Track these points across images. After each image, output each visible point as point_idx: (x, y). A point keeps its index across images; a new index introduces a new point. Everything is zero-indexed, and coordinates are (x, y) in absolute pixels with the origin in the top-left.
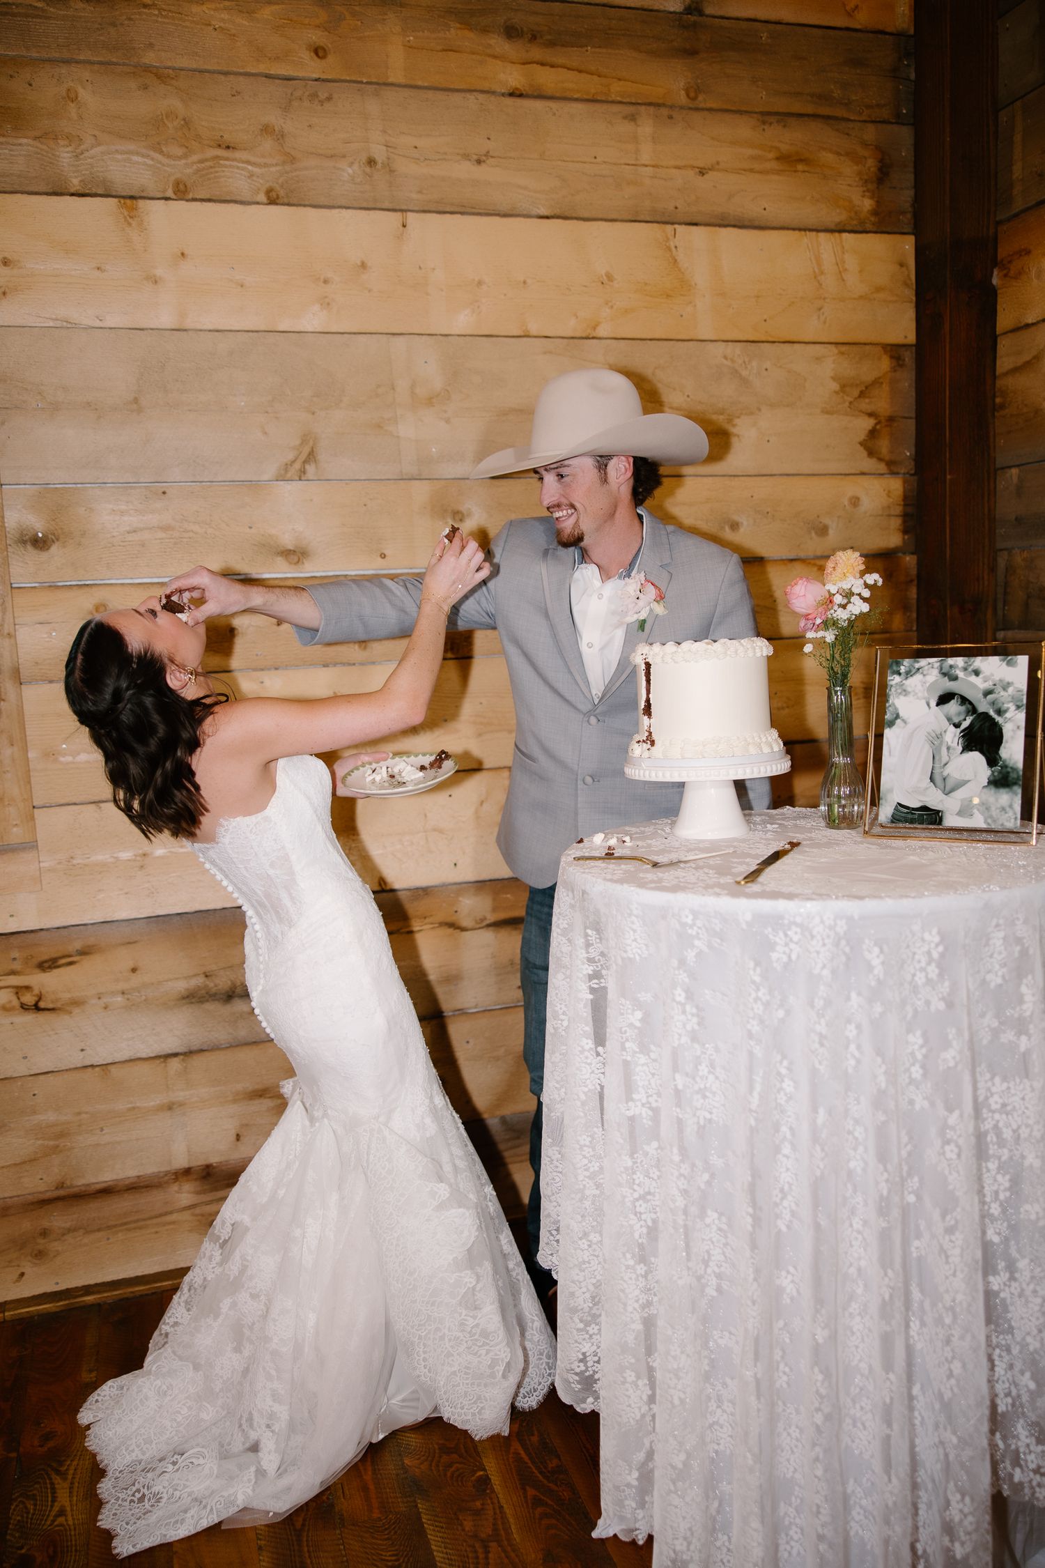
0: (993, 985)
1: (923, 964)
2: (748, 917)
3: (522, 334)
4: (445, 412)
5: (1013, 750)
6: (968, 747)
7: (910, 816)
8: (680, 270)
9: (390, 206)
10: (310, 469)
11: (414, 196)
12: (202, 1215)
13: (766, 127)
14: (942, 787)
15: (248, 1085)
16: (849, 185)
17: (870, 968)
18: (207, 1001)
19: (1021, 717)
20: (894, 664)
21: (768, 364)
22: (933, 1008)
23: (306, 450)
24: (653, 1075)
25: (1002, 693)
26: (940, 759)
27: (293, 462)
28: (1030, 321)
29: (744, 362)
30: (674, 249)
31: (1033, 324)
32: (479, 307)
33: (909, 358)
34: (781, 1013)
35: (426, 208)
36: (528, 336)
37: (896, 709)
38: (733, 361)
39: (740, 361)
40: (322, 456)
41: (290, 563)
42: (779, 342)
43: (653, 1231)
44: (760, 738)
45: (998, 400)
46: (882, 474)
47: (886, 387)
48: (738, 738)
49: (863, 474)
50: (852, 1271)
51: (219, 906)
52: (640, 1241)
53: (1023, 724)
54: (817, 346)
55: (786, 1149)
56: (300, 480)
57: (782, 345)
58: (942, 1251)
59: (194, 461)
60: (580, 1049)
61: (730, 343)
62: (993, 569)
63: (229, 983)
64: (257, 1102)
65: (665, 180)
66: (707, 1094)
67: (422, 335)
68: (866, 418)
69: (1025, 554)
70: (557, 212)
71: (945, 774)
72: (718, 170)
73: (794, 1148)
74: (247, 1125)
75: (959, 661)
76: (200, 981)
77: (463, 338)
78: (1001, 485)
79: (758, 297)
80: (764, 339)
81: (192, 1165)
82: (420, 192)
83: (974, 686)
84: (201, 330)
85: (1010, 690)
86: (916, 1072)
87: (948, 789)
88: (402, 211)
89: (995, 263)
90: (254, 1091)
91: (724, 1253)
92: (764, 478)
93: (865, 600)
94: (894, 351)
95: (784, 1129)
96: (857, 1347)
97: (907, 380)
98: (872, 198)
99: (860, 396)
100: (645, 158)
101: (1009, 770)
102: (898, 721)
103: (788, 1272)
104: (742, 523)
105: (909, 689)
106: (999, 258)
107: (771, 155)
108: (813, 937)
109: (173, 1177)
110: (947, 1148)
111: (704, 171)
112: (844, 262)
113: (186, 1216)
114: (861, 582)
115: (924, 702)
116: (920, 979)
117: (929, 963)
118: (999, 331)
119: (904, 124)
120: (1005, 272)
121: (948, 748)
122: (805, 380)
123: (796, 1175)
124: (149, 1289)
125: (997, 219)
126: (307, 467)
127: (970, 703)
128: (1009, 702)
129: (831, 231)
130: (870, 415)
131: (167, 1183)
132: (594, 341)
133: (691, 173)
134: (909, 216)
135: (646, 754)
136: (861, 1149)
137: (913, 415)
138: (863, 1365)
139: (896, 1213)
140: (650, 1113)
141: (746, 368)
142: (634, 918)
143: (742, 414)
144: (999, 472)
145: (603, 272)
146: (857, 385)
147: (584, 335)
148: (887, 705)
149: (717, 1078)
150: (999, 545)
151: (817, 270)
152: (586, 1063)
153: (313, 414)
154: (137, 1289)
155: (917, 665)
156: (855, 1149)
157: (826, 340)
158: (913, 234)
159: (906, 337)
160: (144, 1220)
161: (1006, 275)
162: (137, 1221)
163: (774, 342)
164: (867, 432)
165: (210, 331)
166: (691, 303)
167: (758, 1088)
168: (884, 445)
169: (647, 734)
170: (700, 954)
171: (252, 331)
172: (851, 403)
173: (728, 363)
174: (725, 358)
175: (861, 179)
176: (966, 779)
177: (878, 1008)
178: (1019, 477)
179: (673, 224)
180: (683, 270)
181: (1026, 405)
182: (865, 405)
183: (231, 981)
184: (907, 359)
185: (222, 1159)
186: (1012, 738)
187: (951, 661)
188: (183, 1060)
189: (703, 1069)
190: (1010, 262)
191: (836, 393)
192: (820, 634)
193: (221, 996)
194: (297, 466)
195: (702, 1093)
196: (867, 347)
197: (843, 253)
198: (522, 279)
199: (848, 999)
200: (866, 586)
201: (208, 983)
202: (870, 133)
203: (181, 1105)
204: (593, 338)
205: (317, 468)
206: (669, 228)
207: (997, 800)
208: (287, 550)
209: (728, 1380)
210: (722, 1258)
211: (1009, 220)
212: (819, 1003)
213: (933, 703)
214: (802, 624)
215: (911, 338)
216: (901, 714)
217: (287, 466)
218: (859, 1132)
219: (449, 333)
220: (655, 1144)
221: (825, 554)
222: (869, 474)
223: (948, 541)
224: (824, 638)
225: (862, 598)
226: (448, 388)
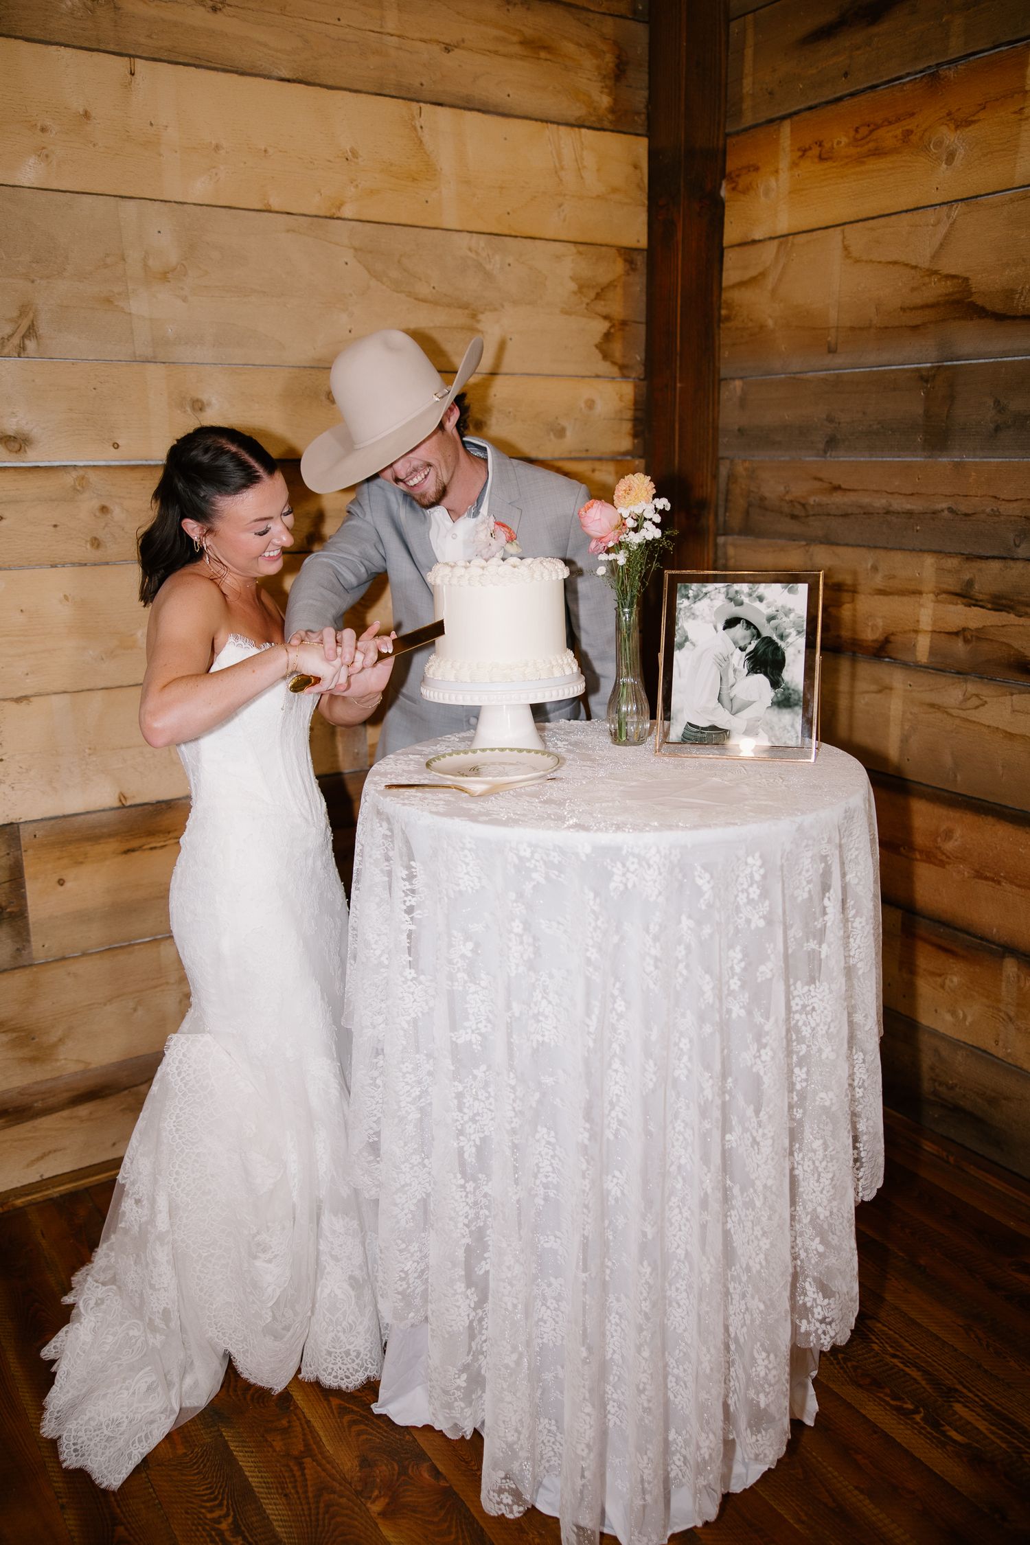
0: (800, 899)
1: (745, 886)
2: (588, 850)
3: (264, 208)
4: (182, 289)
5: (794, 673)
6: (753, 670)
7: (699, 735)
8: (425, 153)
9: (116, 49)
10: (31, 345)
11: (143, 40)
13: (510, 8)
14: (729, 707)
16: (589, 79)
17: (699, 892)
19: (801, 642)
20: (683, 588)
21: (510, 260)
22: (753, 926)
23: (25, 324)
24: (483, 1001)
25: (785, 619)
26: (727, 681)
27: (11, 336)
28: (757, 237)
29: (489, 256)
30: (419, 129)
31: (760, 241)
32: (216, 174)
33: (641, 260)
34: (616, 939)
35: (156, 56)
36: (270, 211)
37: (685, 632)
38: (477, 253)
39: (484, 255)
40: (43, 329)
41: (11, 451)
42: (522, 237)
43: (483, 1149)
45: (724, 312)
46: (613, 378)
47: (619, 291)
48: (544, 661)
49: (598, 376)
50: (674, 1169)
53: (803, 648)
54: (558, 244)
55: (616, 1064)
56: (19, 356)
57: (524, 240)
58: (755, 1142)
60: (405, 979)
61: (475, 235)
62: (715, 477)
65: (411, 52)
66: (541, 1018)
67: (155, 200)
68: (602, 320)
69: (747, 464)
70: (300, 75)
71: (732, 695)
72: (464, 48)
73: (623, 1063)
75: (744, 587)
77: (201, 208)
78: (724, 394)
79: (502, 188)
80: (507, 232)
82: (149, 36)
83: (758, 611)
85: (792, 616)
86: (735, 984)
87: (735, 709)
88: (130, 56)
89: (723, 175)
91: (551, 1164)
93: (657, 525)
94: (627, 254)
95: (615, 1046)
96: (675, 1236)
97: (639, 284)
98: (609, 94)
99: (596, 299)
100: (391, 26)
101: (791, 691)
102: (687, 644)
103: (614, 1176)
104: (485, 423)
105: (697, 613)
106: (727, 171)
107: (515, 39)
108: (649, 866)
110: (763, 1052)
111: (450, 48)
112: (583, 158)
114: (652, 506)
115: (711, 626)
116: (742, 899)
117: (751, 885)
118: (726, 243)
119: (640, 22)
120: (733, 185)
121: (735, 671)
122: (546, 278)
123: (624, 1087)
125: (727, 131)
126: (27, 342)
127: (755, 628)
128: (791, 628)
129: (571, 125)
130: (606, 317)
132: (340, 221)
133: (436, 49)
134: (643, 117)
136: (685, 1058)
137: (644, 320)
138: (681, 1252)
139: (717, 1114)
140: (479, 1038)
141: (490, 262)
142: (466, 852)
143: (486, 309)
144: (722, 383)
145: (347, 147)
146: (593, 287)
147: (328, 215)
148: (676, 628)
149: (550, 1002)
150: (722, 453)
151: (557, 165)
152: (411, 992)
153: (33, 282)
155: (704, 590)
156: (679, 1060)
157: (566, 239)
158: (646, 136)
159: (639, 241)
161: (734, 189)
163: (516, 237)
164: (602, 334)
166: (436, 188)
167: (596, 1011)
168: (617, 348)
170: (537, 886)
172: (588, 304)
173: (473, 255)
174: (470, 249)
175: (600, 74)
176: (752, 700)
177: (707, 930)
178: (743, 390)
179: (418, 101)
180: (428, 153)
181: (751, 320)
182: (600, 307)
184: (639, 263)
186: (794, 661)
187: (736, 587)
189: (537, 995)
190: (738, 176)
191: (575, 293)
192: (612, 556)
194: (16, 340)
195: (536, 1017)
196: (604, 249)
197: (582, 149)
198: (263, 148)
199: (679, 922)
200: (656, 510)
202: (609, 26)
204: (338, 218)
205: (38, 344)
206: (415, 106)
207: (780, 720)
208: (6, 437)
209: (552, 1279)
210: (550, 1169)
211: (738, 133)
212: (654, 929)
213: (720, 627)
215: (643, 242)
216: (690, 637)
217: (4, 341)
218: (684, 1044)
219: (185, 201)
220: (483, 1068)
221: (563, 456)
222: (604, 377)
223: (677, 449)
224: (616, 561)
225: (654, 523)
226: (184, 262)
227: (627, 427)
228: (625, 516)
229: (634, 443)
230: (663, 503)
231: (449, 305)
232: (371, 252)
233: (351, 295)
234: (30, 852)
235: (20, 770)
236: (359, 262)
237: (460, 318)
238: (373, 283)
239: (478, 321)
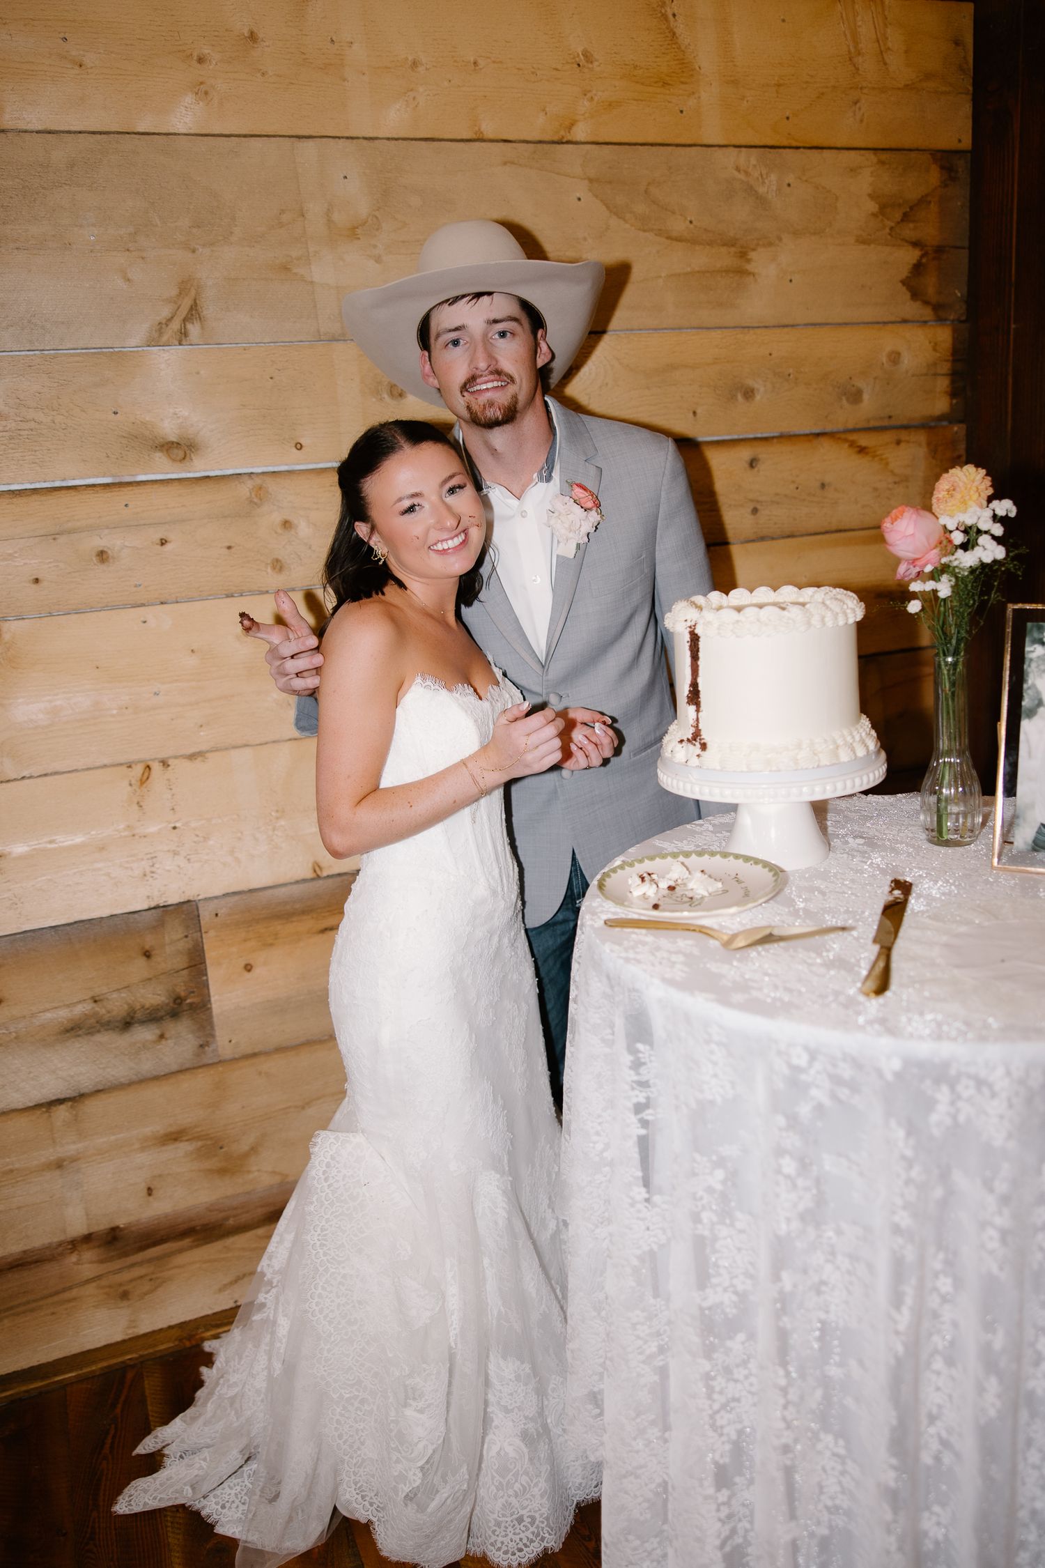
2: (896, 1064)
3: (475, 137)
4: (375, 246)
8: (679, 48)
10: (194, 329)
12: (110, 1287)
15: (156, 1127)
18: (99, 1031)
20: (1035, 629)
21: (790, 178)
23: (187, 303)
27: (170, 320)
29: (762, 175)
30: (671, 17)
32: (414, 98)
33: (962, 166)
34: (940, 1195)
36: (481, 140)
37: (1038, 693)
38: (747, 173)
39: (756, 174)
40: (209, 309)
41: (174, 460)
42: (804, 148)
44: (853, 737)
46: (925, 322)
47: (934, 208)
48: (825, 740)
49: (905, 321)
51: (105, 913)
52: (721, 1462)
54: (853, 153)
56: (180, 344)
57: (808, 151)
59: (29, 322)
60: (630, 1201)
61: (743, 149)
63: (126, 1007)
64: (171, 1147)
67: (339, 138)
68: (910, 248)
74: (160, 1176)
76: (86, 1007)
77: (393, 142)
79: (779, 85)
80: (785, 143)
81: (92, 1231)
84: (26, 131)
90: (166, 1135)
91: (840, 1483)
92: (786, 330)
93: (998, 540)
94: (945, 159)
97: (960, 197)
99: (902, 220)
103: (932, 1513)
104: (758, 390)
108: (994, 1095)
109: (70, 1247)
112: (887, 39)
113: (90, 1289)
114: (988, 513)
122: (837, 198)
123: (950, 1397)
124: (48, 1385)
126: (189, 326)
130: (916, 244)
131: (62, 1254)
132: (570, 146)
135: (694, 761)
137: (966, 244)
140: (735, 1298)
141: (763, 183)
142: (714, 1047)
143: (758, 245)
145: (580, 50)
146: (900, 205)
147: (556, 138)
148: (1025, 686)
149: (838, 1268)
151: (852, 50)
152: (638, 1218)
153: (194, 251)
154: (32, 1386)
157: (863, 145)
159: (960, 141)
160: (34, 1301)
162: (28, 1302)
163: (797, 148)
164: (910, 266)
165: (38, 132)
166: (693, 93)
167: (909, 1301)
168: (930, 283)
169: (692, 730)
170: (819, 1109)
171: (100, 133)
172: (891, 228)
173: (742, 176)
174: (738, 169)
180: (683, 48)
182: (909, 231)
183: (128, 1004)
184: (960, 170)
185: (132, 1219)
188: (72, 1107)
191: (874, 215)
192: (930, 586)
193: (117, 1024)
194: (176, 325)
196: (913, 155)
197: (886, 26)
198: (472, 60)
200: (995, 518)
201: (97, 1009)
203: (74, 1160)
204: (568, 142)
205: (202, 328)
208: (169, 443)
210: (838, 1488)
212: (1001, 1187)
214: (902, 569)
215: (967, 143)
217: (161, 327)
219: (375, 135)
220: (741, 1337)
221: (858, 426)
222: (913, 322)
223: (1010, 409)
224: (935, 592)
225: (994, 537)
226: (377, 213)
227: (943, 384)
228: (951, 526)
229: (951, 404)
230: (1006, 507)
231: (711, 243)
232: (610, 182)
233: (585, 239)
234: (212, 933)
235: (196, 839)
236: (596, 197)
237: (725, 258)
238: (614, 221)
239: (749, 261)
